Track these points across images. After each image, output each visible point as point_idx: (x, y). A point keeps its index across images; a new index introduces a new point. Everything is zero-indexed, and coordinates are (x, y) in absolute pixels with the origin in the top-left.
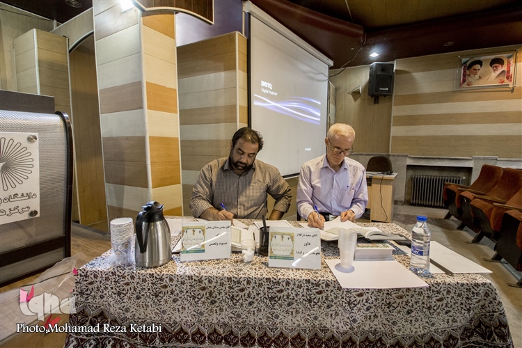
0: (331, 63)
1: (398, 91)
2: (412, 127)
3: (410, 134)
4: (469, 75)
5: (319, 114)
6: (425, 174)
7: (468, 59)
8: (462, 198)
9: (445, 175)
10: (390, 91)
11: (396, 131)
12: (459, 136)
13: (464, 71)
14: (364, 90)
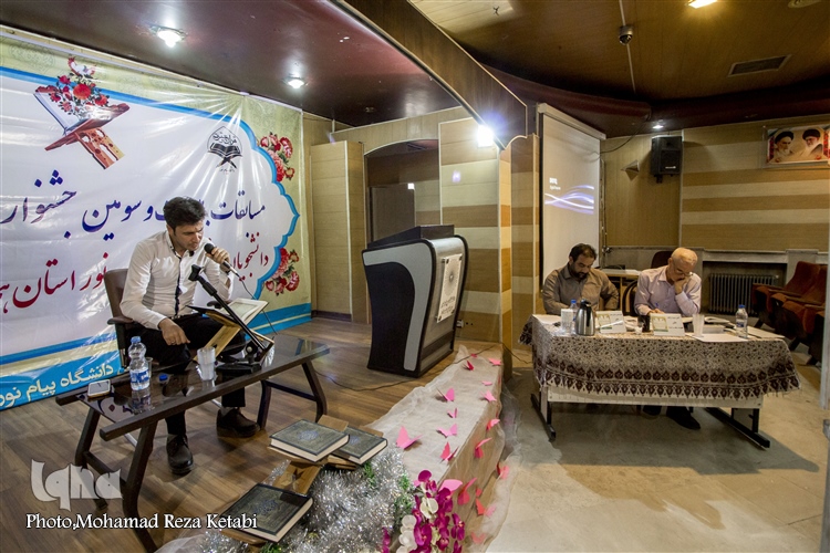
0: (604, 137)
1: (687, 168)
2: (708, 213)
3: (707, 222)
4: (777, 150)
5: (592, 201)
6: (727, 272)
7: (773, 130)
8: (775, 300)
9: (753, 273)
10: (678, 170)
11: (686, 218)
12: (768, 225)
13: (772, 145)
14: (643, 165)
